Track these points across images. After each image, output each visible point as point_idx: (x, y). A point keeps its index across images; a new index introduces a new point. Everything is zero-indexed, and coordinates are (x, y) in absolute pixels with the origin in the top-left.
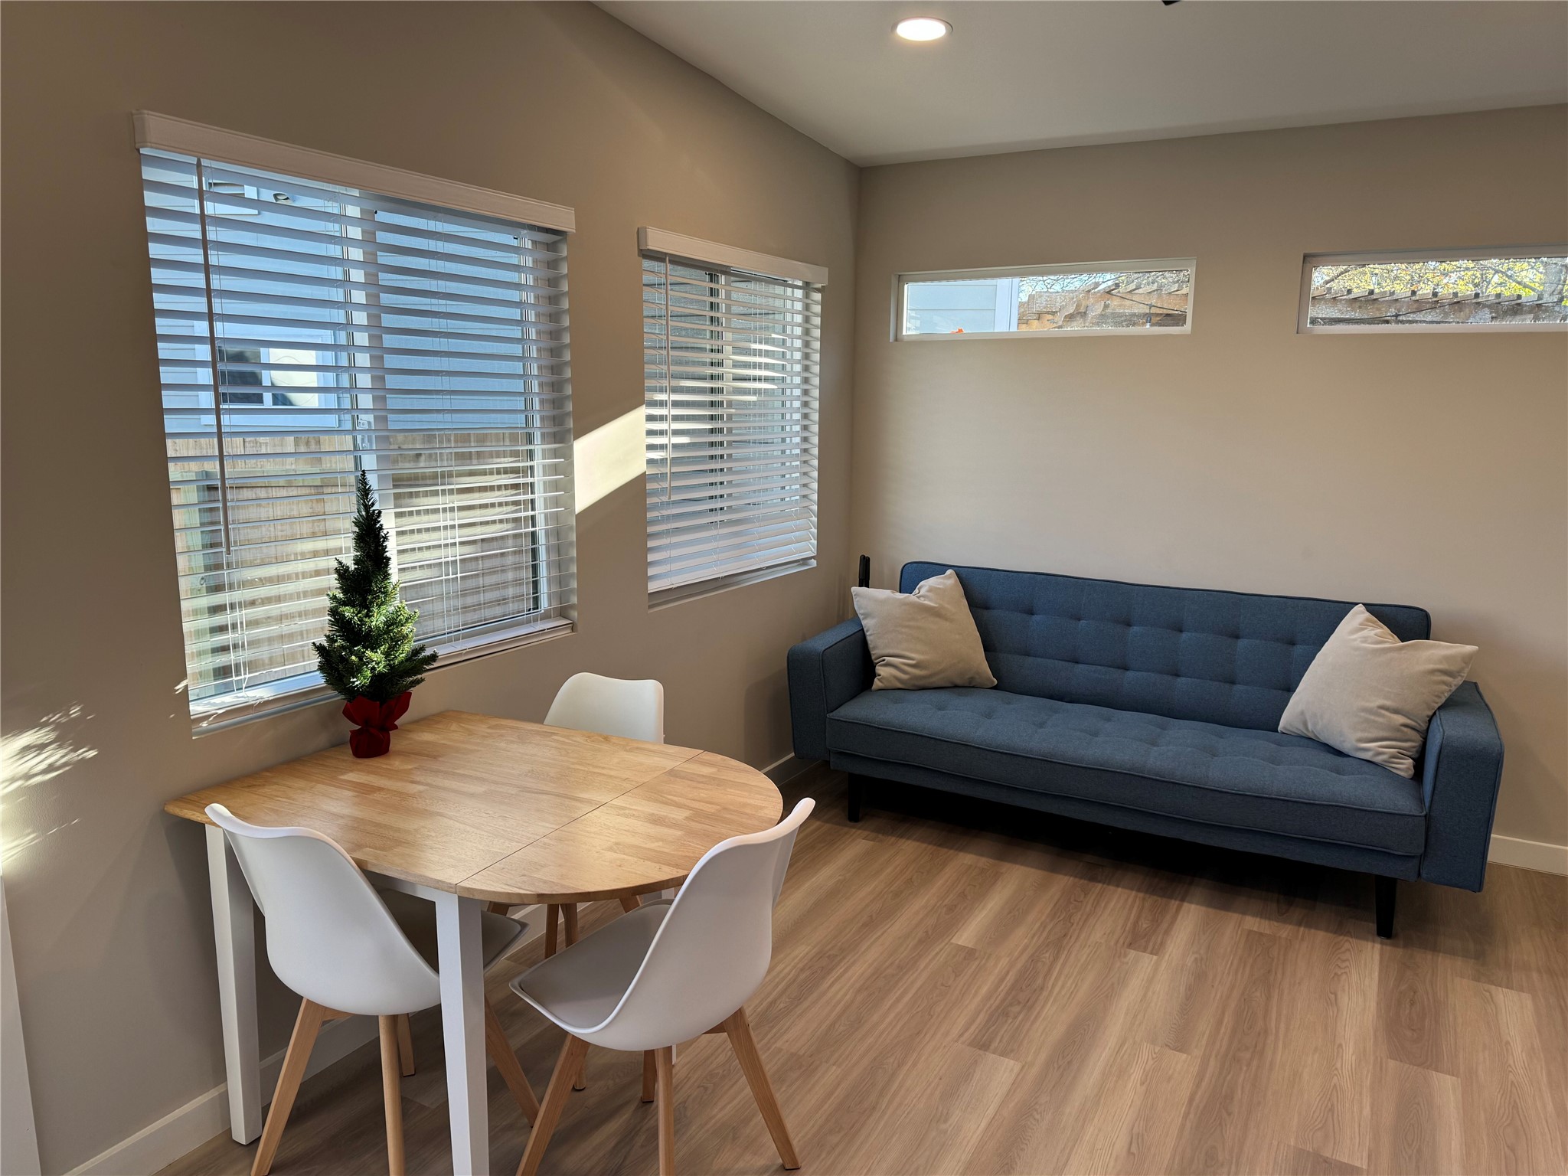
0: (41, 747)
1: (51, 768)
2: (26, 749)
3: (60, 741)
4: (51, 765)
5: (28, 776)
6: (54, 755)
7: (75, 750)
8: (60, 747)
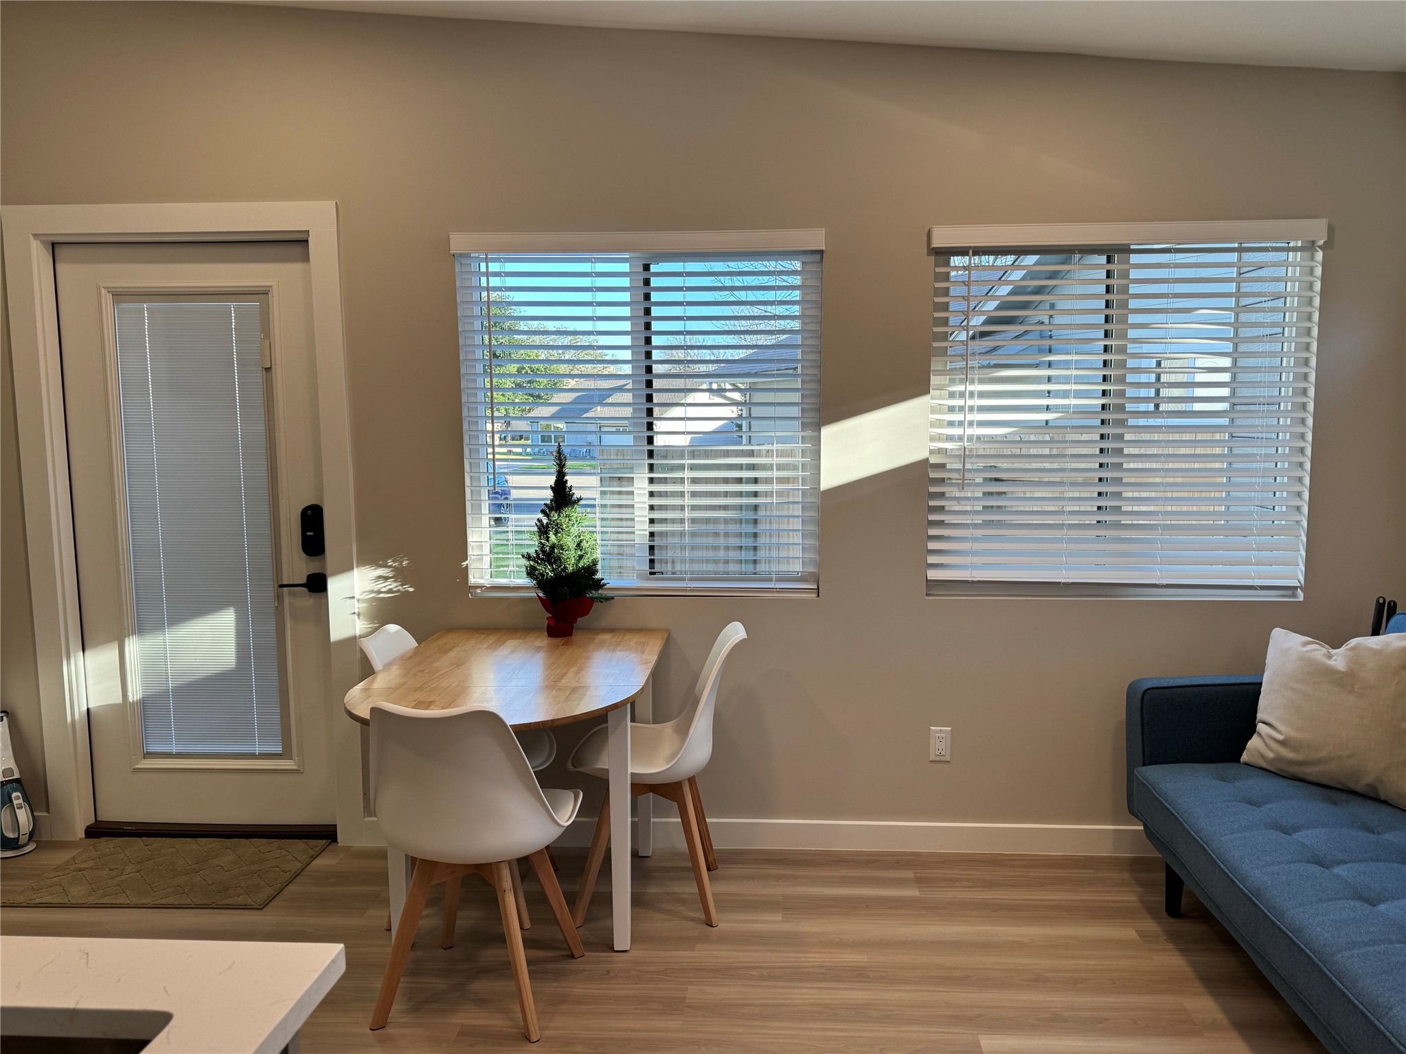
0: (386, 578)
1: (390, 591)
2: (380, 577)
3: (397, 577)
4: (391, 589)
5: (379, 592)
6: (392, 585)
7: (402, 585)
8: (395, 581)
